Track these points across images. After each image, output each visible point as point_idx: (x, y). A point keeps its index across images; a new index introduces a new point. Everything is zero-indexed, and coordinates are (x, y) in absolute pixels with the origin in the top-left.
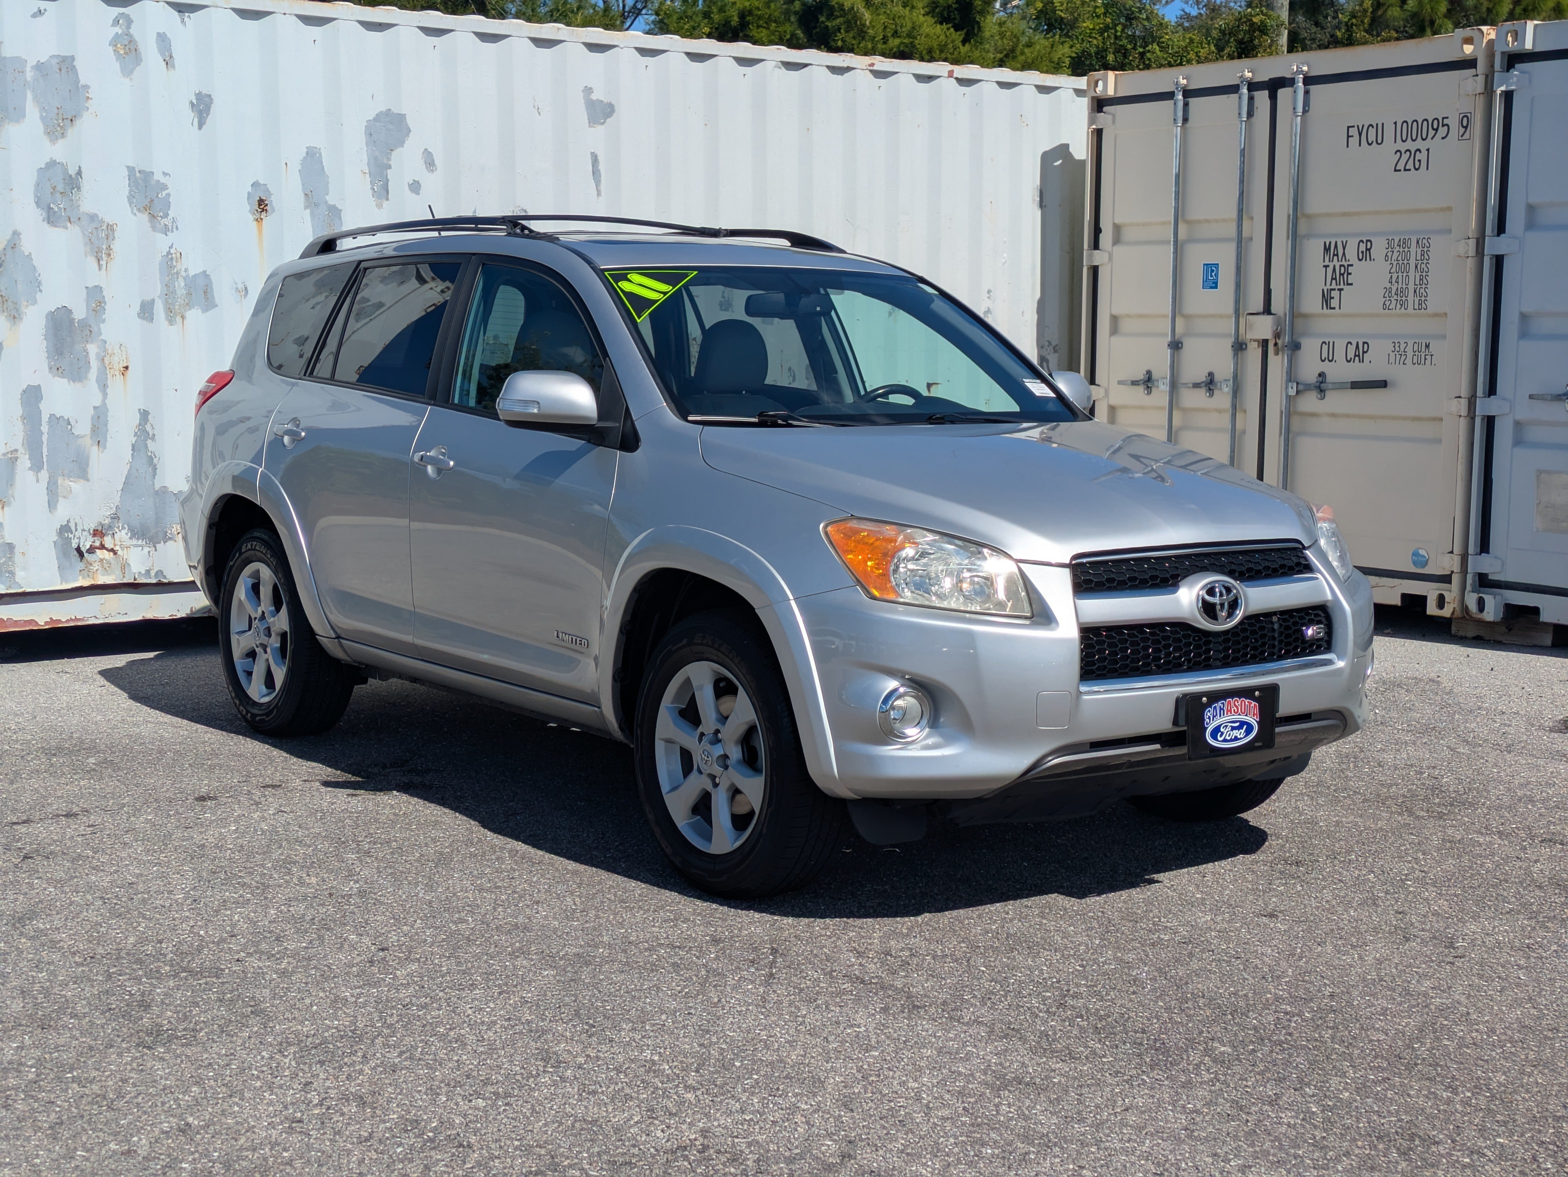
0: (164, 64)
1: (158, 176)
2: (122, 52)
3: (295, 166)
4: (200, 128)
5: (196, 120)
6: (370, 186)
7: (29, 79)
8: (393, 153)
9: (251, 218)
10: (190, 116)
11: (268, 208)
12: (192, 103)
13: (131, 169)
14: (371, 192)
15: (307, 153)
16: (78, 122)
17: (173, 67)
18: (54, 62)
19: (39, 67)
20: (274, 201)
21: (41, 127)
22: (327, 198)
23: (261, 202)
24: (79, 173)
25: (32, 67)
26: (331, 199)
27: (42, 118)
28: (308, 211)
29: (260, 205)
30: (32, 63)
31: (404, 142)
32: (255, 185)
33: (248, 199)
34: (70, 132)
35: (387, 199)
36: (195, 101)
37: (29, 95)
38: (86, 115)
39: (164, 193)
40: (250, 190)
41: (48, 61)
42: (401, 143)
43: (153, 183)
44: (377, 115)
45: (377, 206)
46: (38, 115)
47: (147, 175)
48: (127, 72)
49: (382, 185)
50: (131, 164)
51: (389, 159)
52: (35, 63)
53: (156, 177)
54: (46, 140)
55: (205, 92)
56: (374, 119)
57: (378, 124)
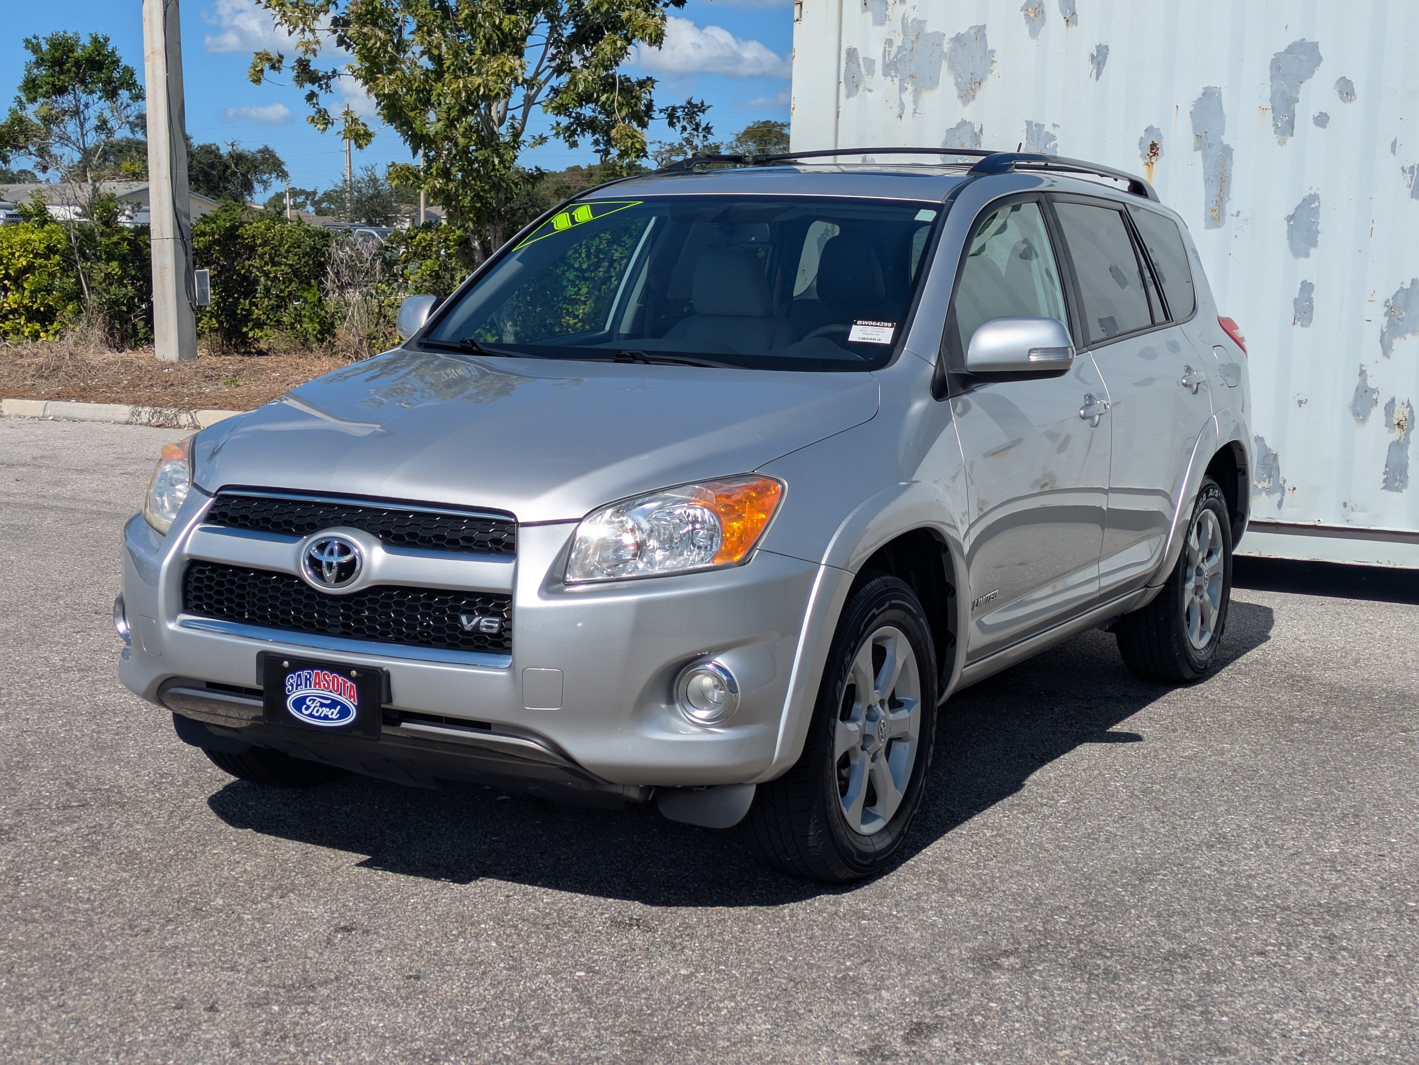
0: (1064, 22)
1: (1048, 128)
2: (1032, 15)
3: (1186, 108)
4: (1097, 78)
5: (1095, 71)
6: (1272, 122)
7: (945, 50)
8: (1302, 85)
9: (1142, 162)
10: (1089, 67)
11: (1159, 152)
12: (1092, 56)
13: (1029, 123)
14: (1272, 129)
15: (1204, 94)
16: (983, 84)
17: (1076, 23)
18: (971, 32)
19: (958, 39)
20: (1164, 146)
21: (954, 92)
22: (1223, 138)
23: (1153, 146)
24: (981, 131)
25: (951, 40)
26: (1226, 139)
27: (957, 84)
28: (1199, 153)
29: (1152, 149)
30: (950, 36)
31: (1313, 72)
32: (1149, 130)
33: (1140, 144)
34: (979, 94)
35: (1292, 135)
36: (1095, 54)
37: (945, 64)
38: (989, 77)
39: (1052, 144)
40: (1143, 134)
41: (968, 32)
42: (1310, 74)
43: (1043, 134)
44: (1289, 47)
45: (1279, 142)
46: (953, 81)
47: (1040, 127)
48: (1034, 33)
49: (1288, 121)
50: (1030, 119)
51: (1298, 92)
52: (953, 36)
53: (1046, 129)
54: (959, 103)
55: (1104, 44)
56: (1286, 51)
57: (1290, 56)
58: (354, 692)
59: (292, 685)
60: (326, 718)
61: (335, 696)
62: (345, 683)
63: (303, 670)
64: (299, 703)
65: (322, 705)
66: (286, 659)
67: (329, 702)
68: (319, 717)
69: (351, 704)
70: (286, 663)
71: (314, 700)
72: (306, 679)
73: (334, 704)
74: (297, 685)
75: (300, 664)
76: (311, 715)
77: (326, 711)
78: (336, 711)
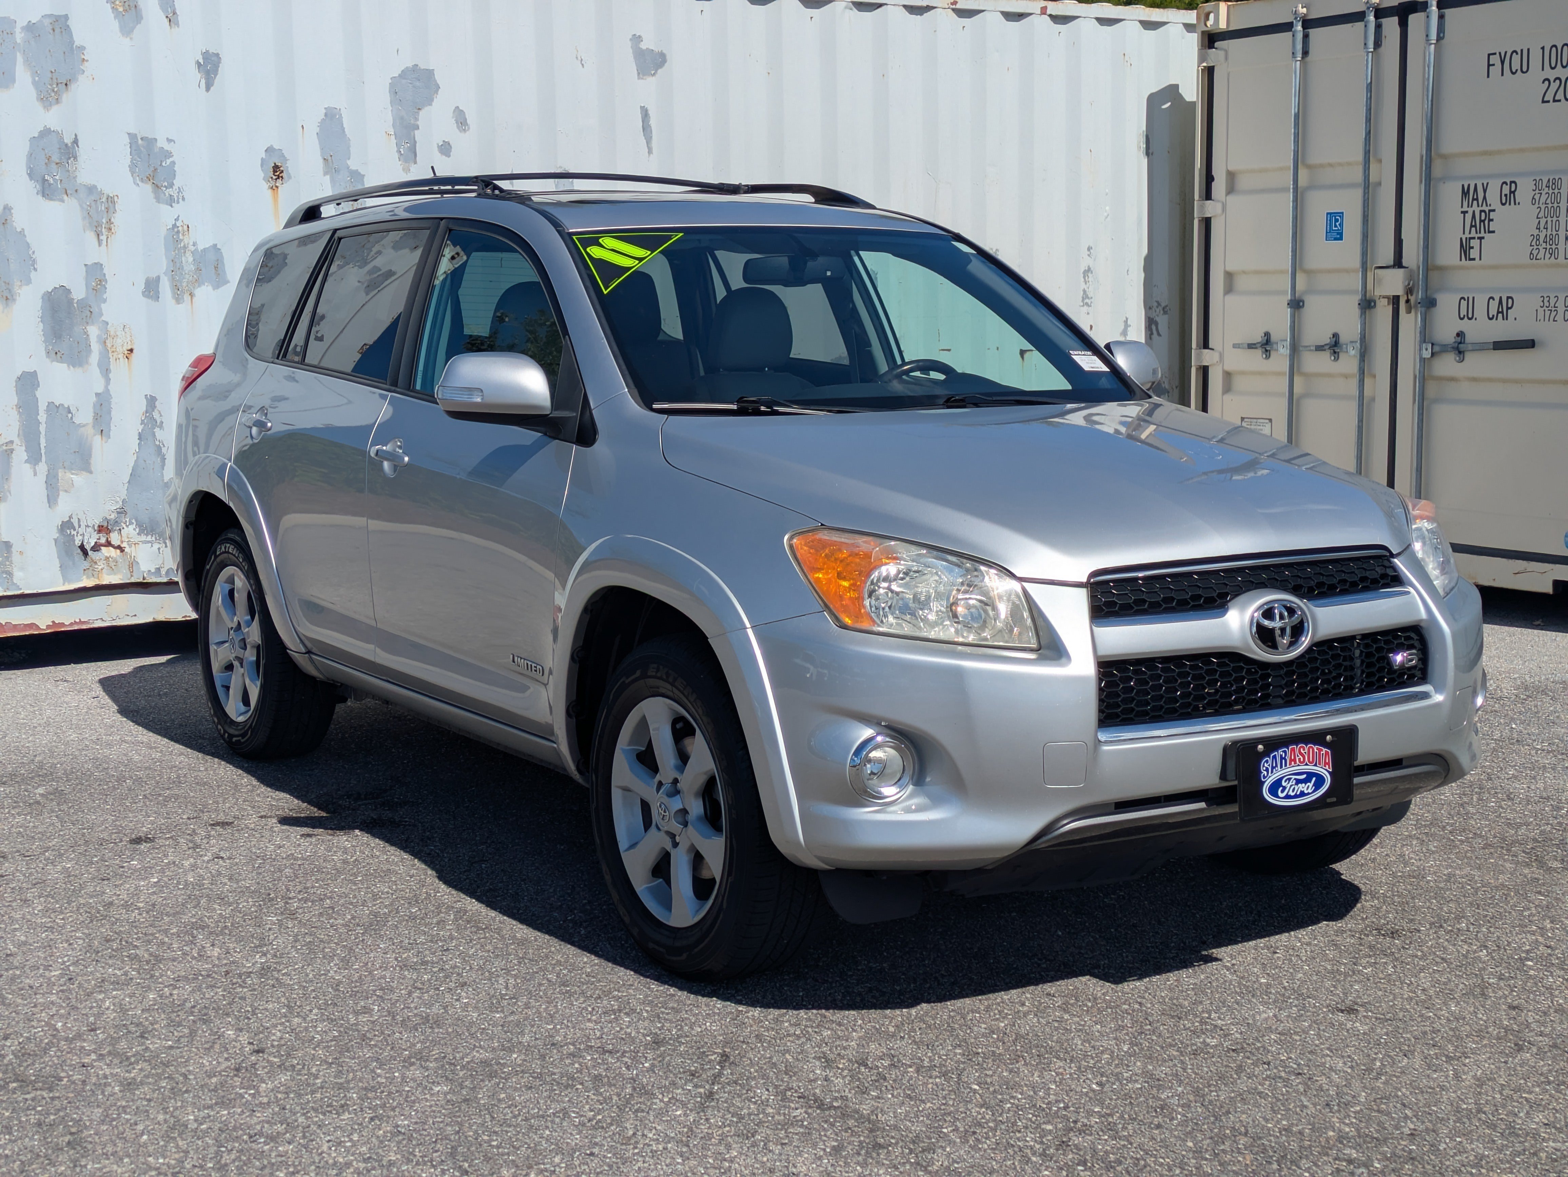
0: (166, 21)
1: (162, 143)
2: (121, 9)
3: (313, 129)
4: (208, 89)
5: (203, 81)
6: (396, 149)
7: (18, 41)
8: (421, 113)
9: (265, 186)
10: (196, 76)
11: (284, 175)
12: (198, 63)
13: (132, 137)
14: (396, 155)
15: (326, 115)
16: (73, 87)
17: (177, 24)
18: (47, 22)
19: (30, 28)
20: (290, 167)
21: (33, 93)
22: (349, 162)
23: (276, 168)
24: (76, 142)
25: (23, 28)
26: (353, 164)
27: (34, 83)
28: (328, 177)
29: (275, 172)
30: (21, 23)
31: (432, 100)
32: (269, 150)
33: (262, 166)
34: (65, 97)
35: (415, 163)
36: (201, 61)
37: (20, 58)
38: (81, 78)
39: (168, 161)
40: (263, 155)
41: (40, 21)
42: (429, 101)
43: (156, 150)
44: (403, 71)
45: (403, 170)
46: (30, 80)
47: (150, 142)
48: (127, 31)
49: (409, 147)
50: (132, 131)
51: (417, 119)
52: (25, 24)
53: (159, 144)
54: (39, 107)
55: (212, 50)
56: (400, 75)
57: (404, 81)
58: (1329, 759)
59: (1267, 770)
60: (1303, 794)
61: (1311, 768)
62: (1320, 750)
63: (1277, 750)
64: (1276, 787)
65: (1298, 782)
66: (1260, 743)
67: (1304, 776)
68: (1296, 796)
69: (1325, 772)
70: (1260, 747)
71: (1289, 779)
72: (1282, 758)
73: (1310, 775)
74: (1273, 768)
75: (1274, 743)
76: (1288, 797)
77: (1302, 787)
78: (1311, 785)
